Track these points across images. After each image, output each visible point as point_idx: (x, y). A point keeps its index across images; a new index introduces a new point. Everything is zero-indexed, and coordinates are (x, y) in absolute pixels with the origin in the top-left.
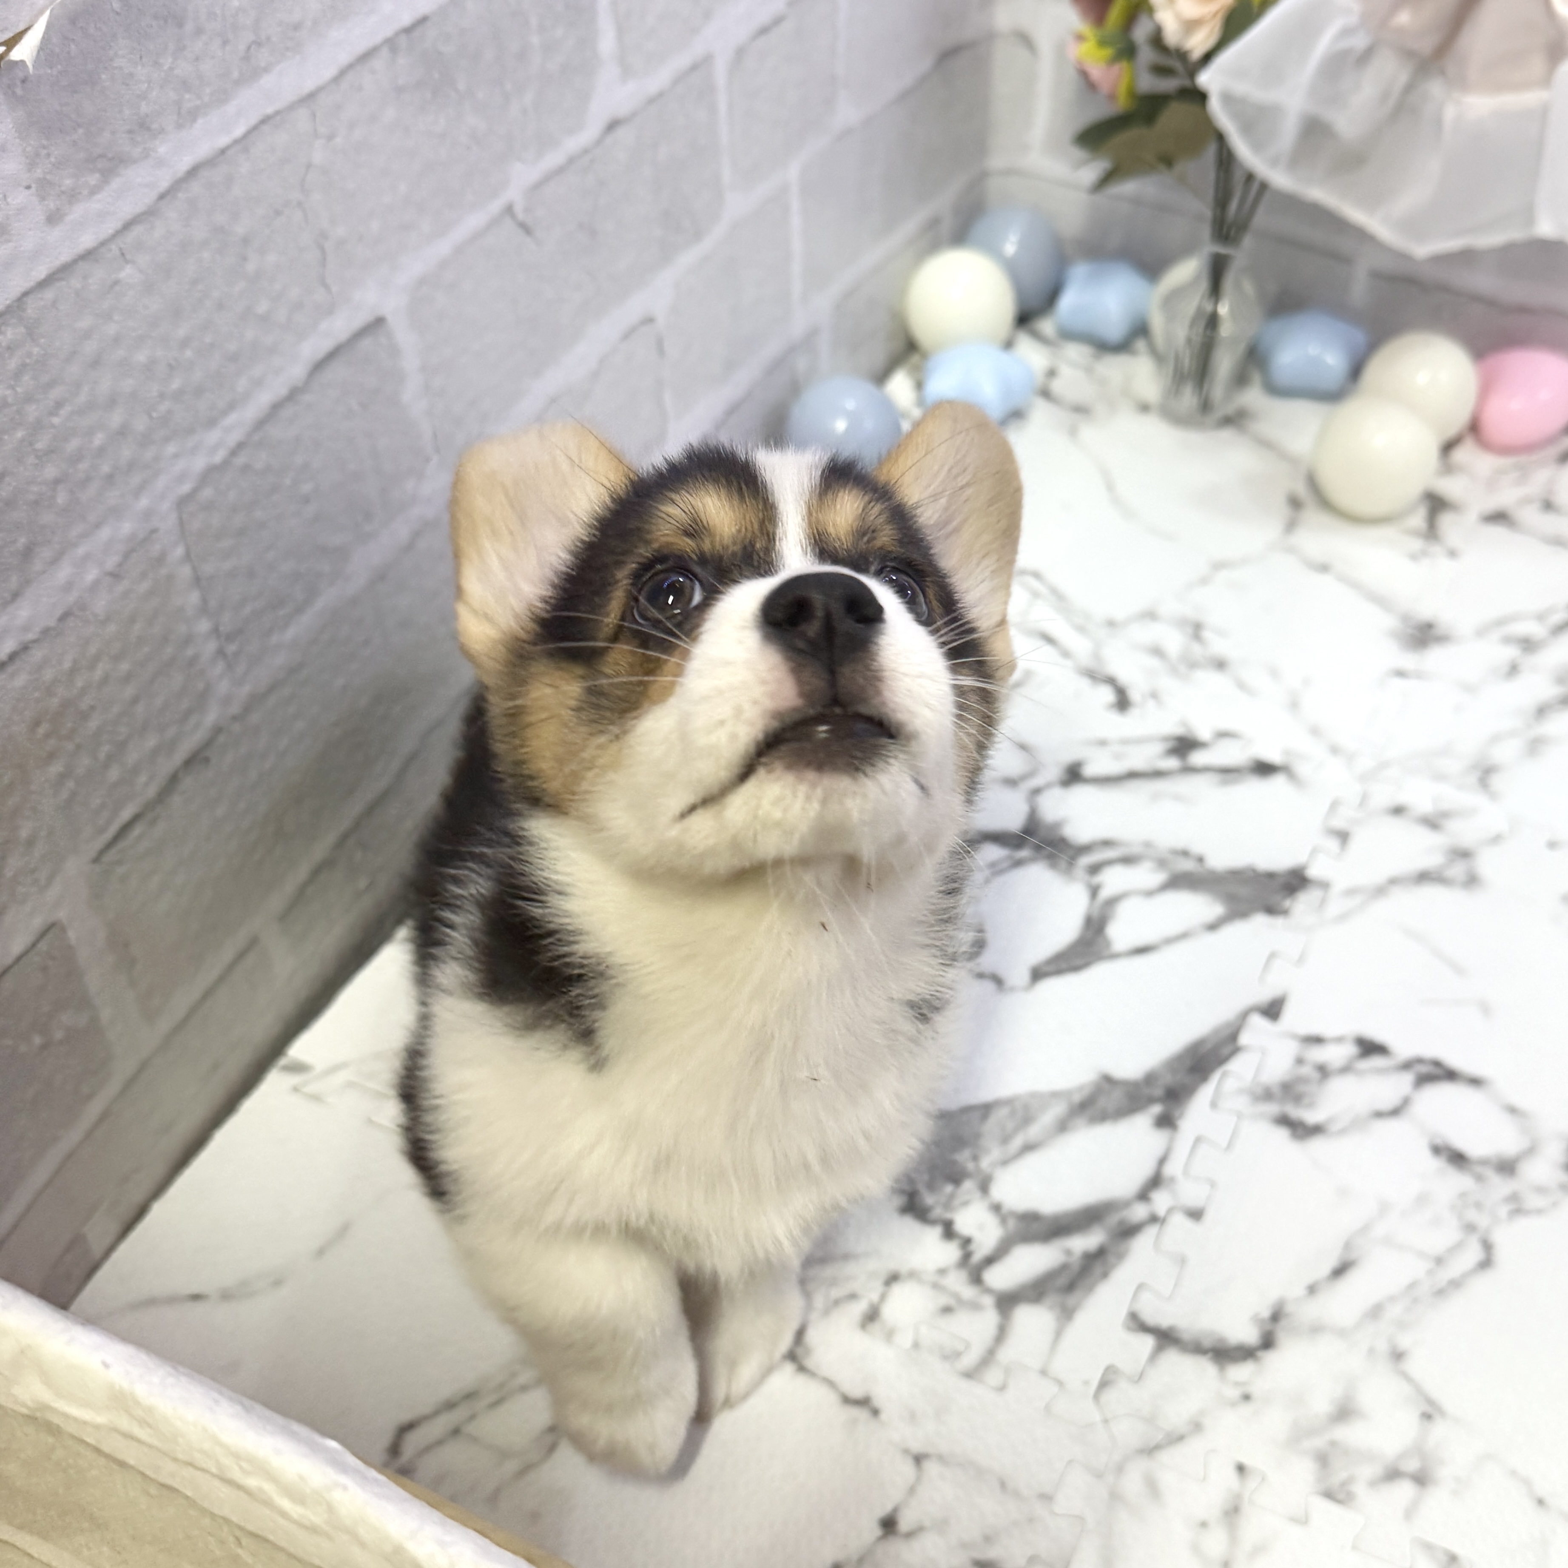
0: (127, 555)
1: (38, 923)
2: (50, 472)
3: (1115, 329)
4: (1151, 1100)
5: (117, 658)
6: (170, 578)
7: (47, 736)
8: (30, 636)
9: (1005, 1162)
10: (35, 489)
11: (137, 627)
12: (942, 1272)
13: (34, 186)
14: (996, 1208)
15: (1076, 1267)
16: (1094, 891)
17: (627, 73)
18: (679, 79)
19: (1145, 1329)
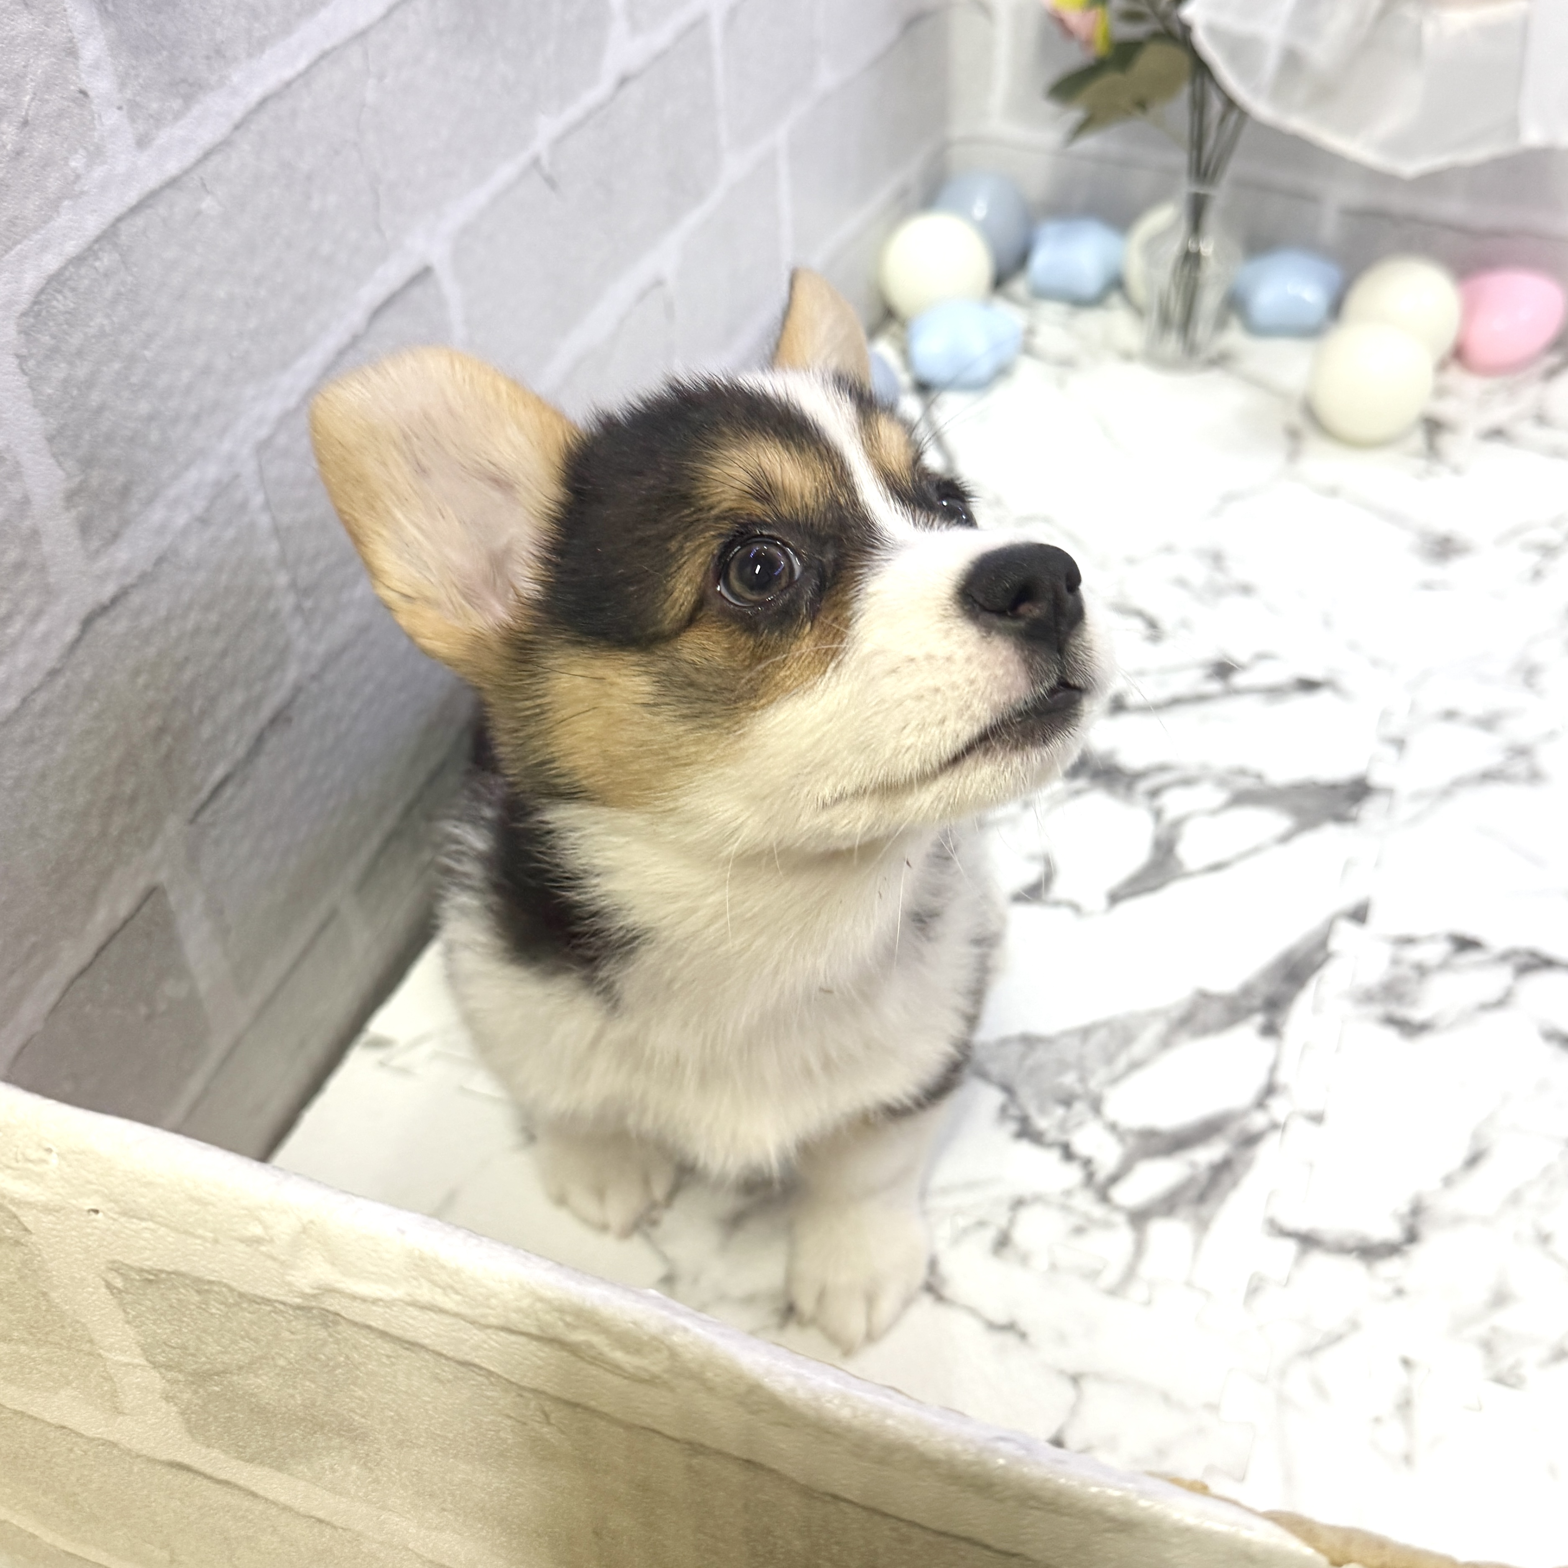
0: (213, 500)
1: (141, 885)
2: (144, 407)
3: (1089, 283)
4: (1252, 1011)
5: (208, 607)
6: (252, 526)
7: (147, 687)
8: (128, 580)
9: (1115, 1081)
10: (130, 425)
11: (224, 577)
12: (1068, 1193)
13: (125, 107)
14: (1113, 1127)
15: (1203, 1178)
16: (1158, 814)
17: (635, 27)
18: (682, 35)
19: (1285, 1233)
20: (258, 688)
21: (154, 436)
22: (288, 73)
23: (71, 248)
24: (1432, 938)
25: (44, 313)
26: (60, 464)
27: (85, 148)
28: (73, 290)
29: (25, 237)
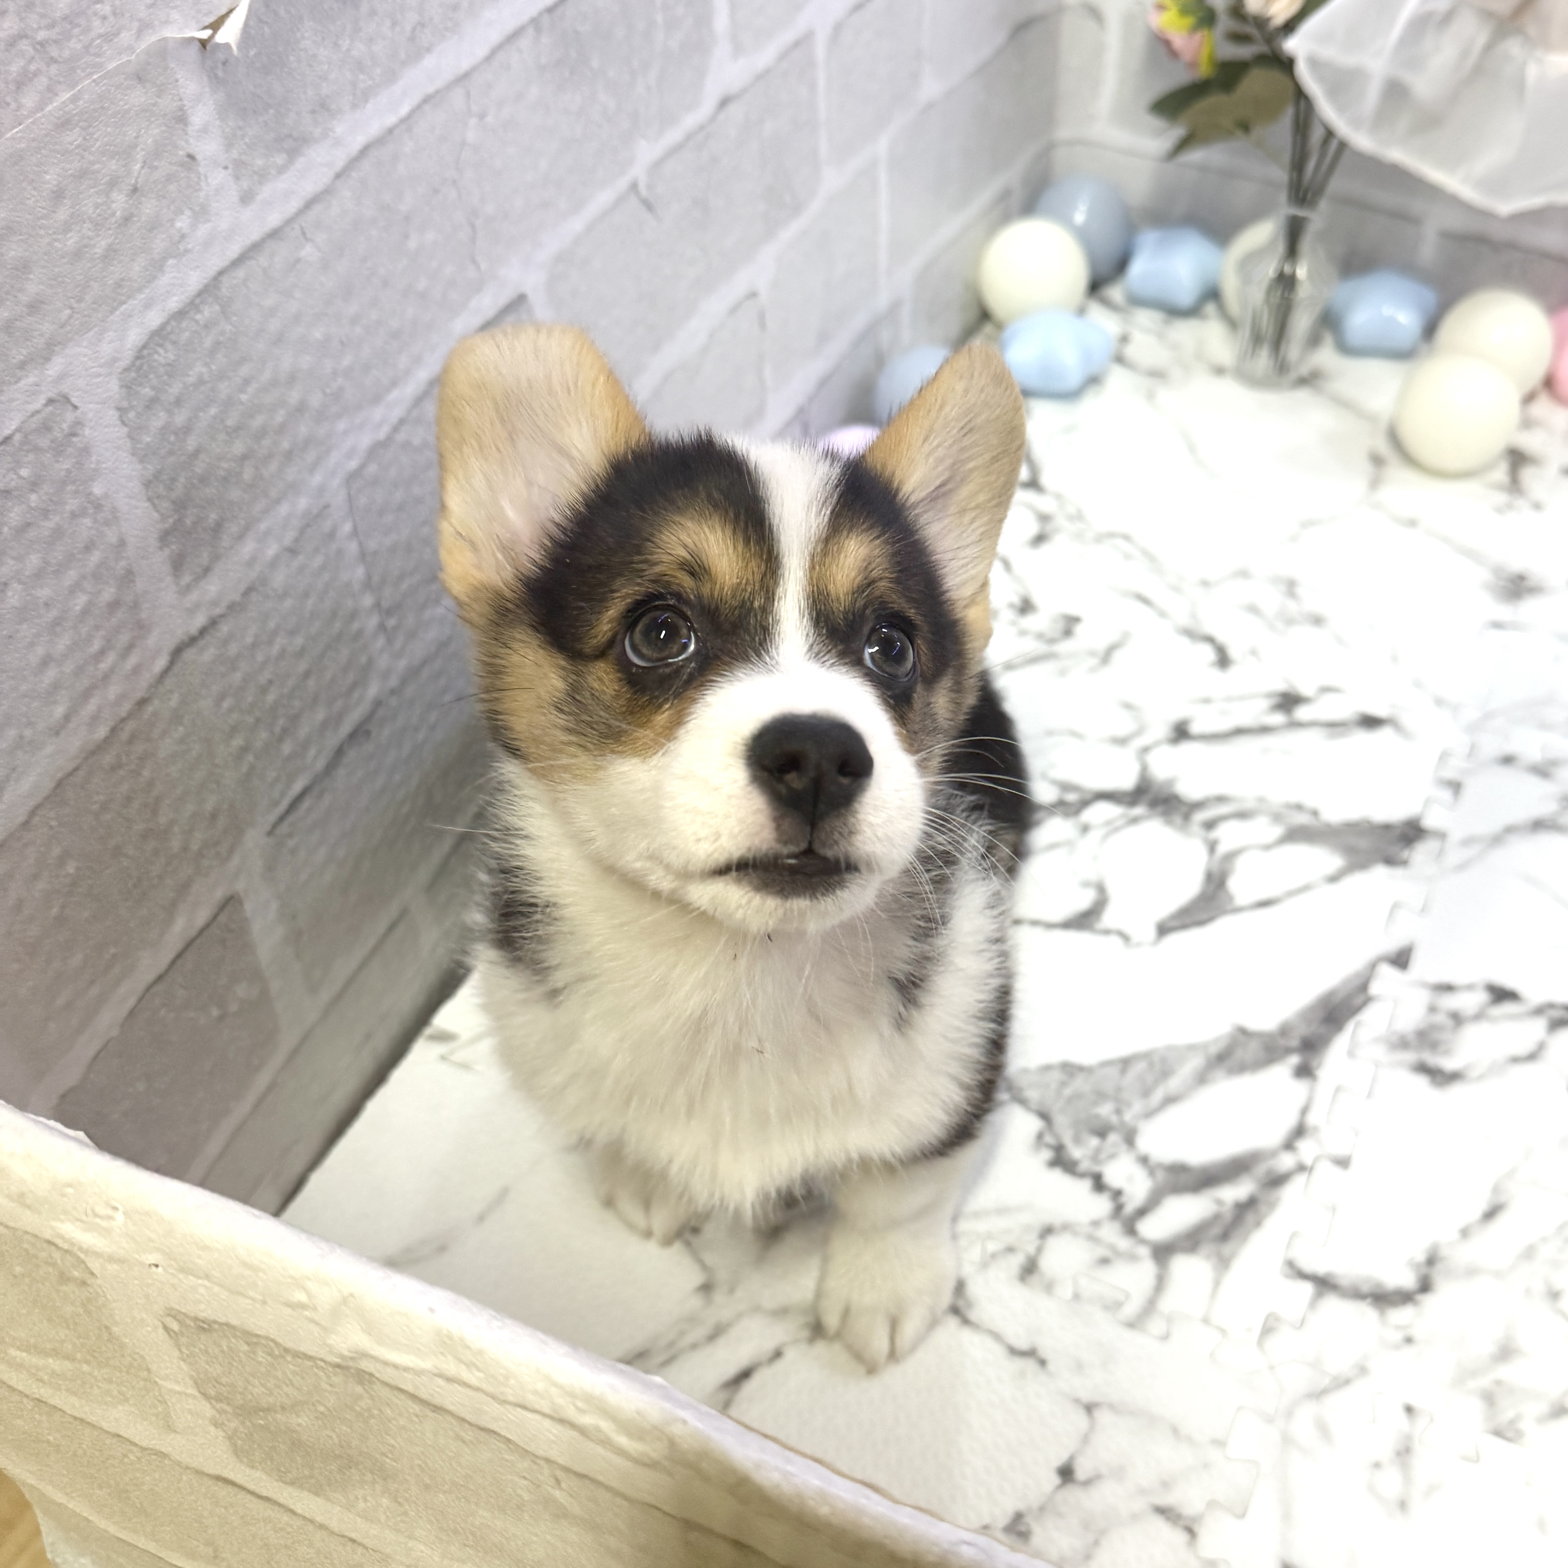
0: (302, 531)
1: (219, 894)
2: (238, 447)
3: (1186, 296)
4: (1288, 1051)
5: (292, 633)
6: (340, 553)
7: (231, 710)
8: (218, 611)
9: (1149, 1114)
10: (225, 465)
11: (310, 603)
12: (1096, 1224)
13: (230, 166)
14: (1144, 1160)
15: (1228, 1216)
16: (1212, 846)
17: (738, 50)
18: (784, 55)
19: (1303, 1276)
20: (339, 704)
21: (248, 474)
22: (391, 120)
23: (174, 303)
24: (1470, 987)
25: (145, 367)
26: (155, 506)
27: (191, 209)
28: (174, 343)
29: (129, 297)
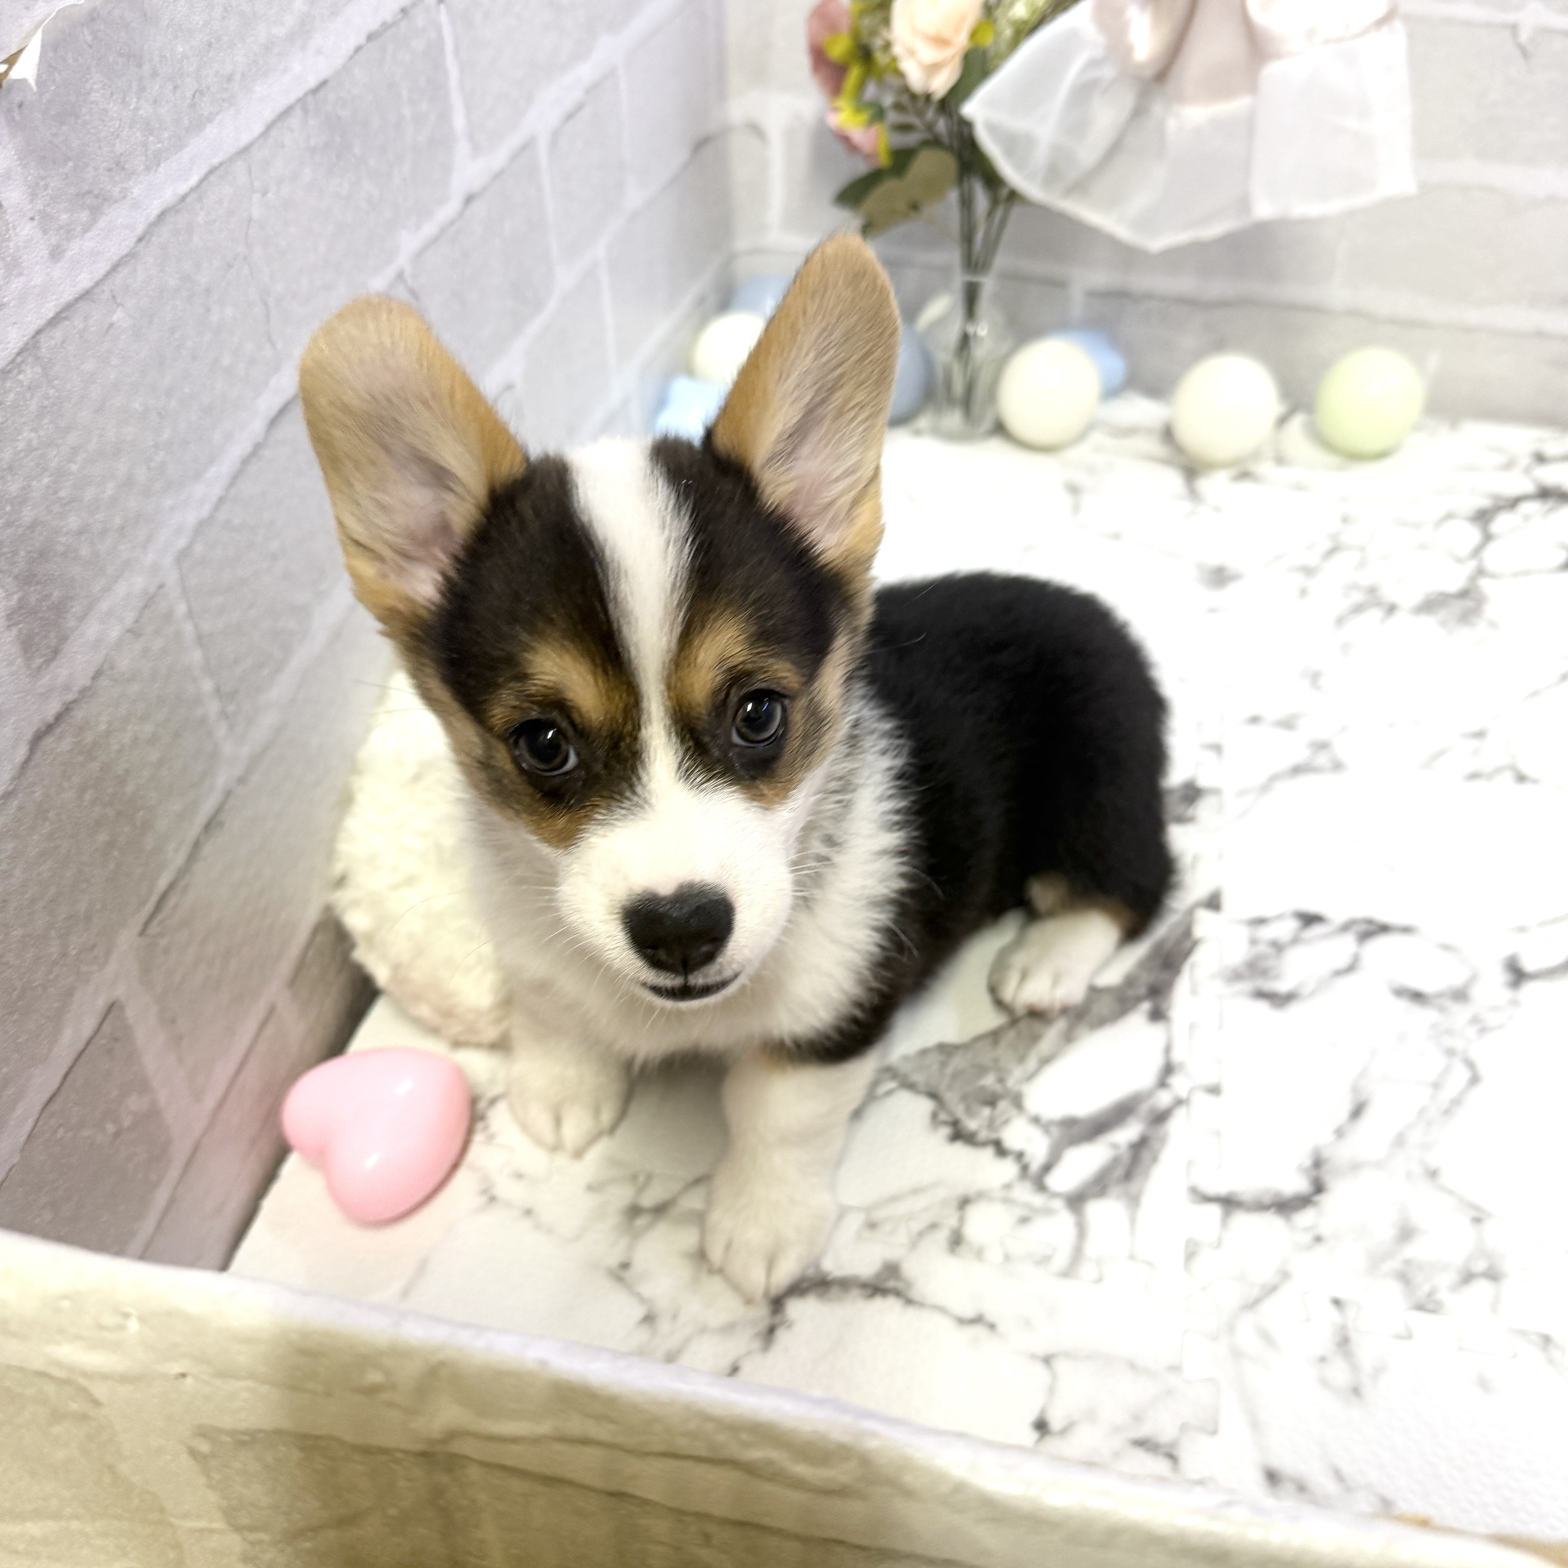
0: (141, 612)
1: (101, 1002)
2: (73, 521)
4: (1139, 999)
5: (142, 720)
6: (178, 635)
7: (93, 803)
8: (70, 697)
9: (1031, 1077)
10: (63, 539)
11: (156, 686)
12: (1007, 1187)
13: (36, 218)
14: (1036, 1120)
15: (1126, 1157)
17: (476, 149)
19: (1208, 1199)
20: (191, 794)
22: (183, 188)
24: (1280, 917)
27: (2, 259)
